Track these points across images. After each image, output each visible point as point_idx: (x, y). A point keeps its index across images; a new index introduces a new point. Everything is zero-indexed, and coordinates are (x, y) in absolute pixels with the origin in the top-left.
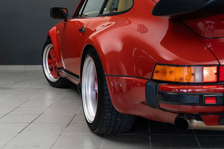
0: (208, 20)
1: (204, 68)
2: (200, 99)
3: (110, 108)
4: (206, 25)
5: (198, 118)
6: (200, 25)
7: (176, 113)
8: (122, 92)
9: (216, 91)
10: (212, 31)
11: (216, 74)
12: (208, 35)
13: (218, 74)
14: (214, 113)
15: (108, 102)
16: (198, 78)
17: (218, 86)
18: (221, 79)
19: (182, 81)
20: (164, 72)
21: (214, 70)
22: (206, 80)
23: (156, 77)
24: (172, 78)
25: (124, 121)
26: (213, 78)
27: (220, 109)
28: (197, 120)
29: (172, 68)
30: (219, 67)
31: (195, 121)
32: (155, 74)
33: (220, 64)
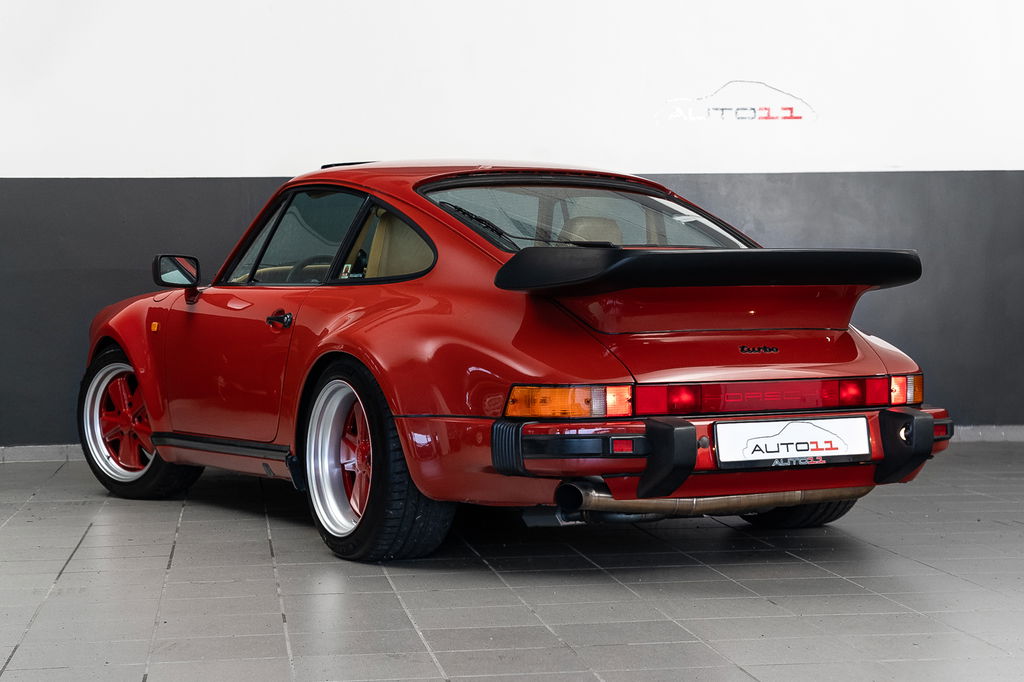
0: (611, 299)
1: (609, 389)
2: (603, 445)
3: (403, 491)
4: (607, 309)
5: (600, 488)
6: (594, 308)
7: (558, 478)
8: (441, 455)
9: (629, 431)
10: (618, 319)
11: (629, 401)
12: (612, 329)
13: (633, 401)
14: (630, 472)
15: (398, 476)
16: (596, 408)
17: (633, 422)
18: (638, 412)
19: (566, 416)
20: (529, 401)
21: (626, 393)
22: (611, 412)
23: (513, 411)
24: (545, 411)
25: (431, 523)
26: (625, 409)
27: (642, 463)
28: (598, 491)
29: (545, 392)
30: (635, 387)
31: (594, 492)
32: (510, 406)
33: (636, 383)
